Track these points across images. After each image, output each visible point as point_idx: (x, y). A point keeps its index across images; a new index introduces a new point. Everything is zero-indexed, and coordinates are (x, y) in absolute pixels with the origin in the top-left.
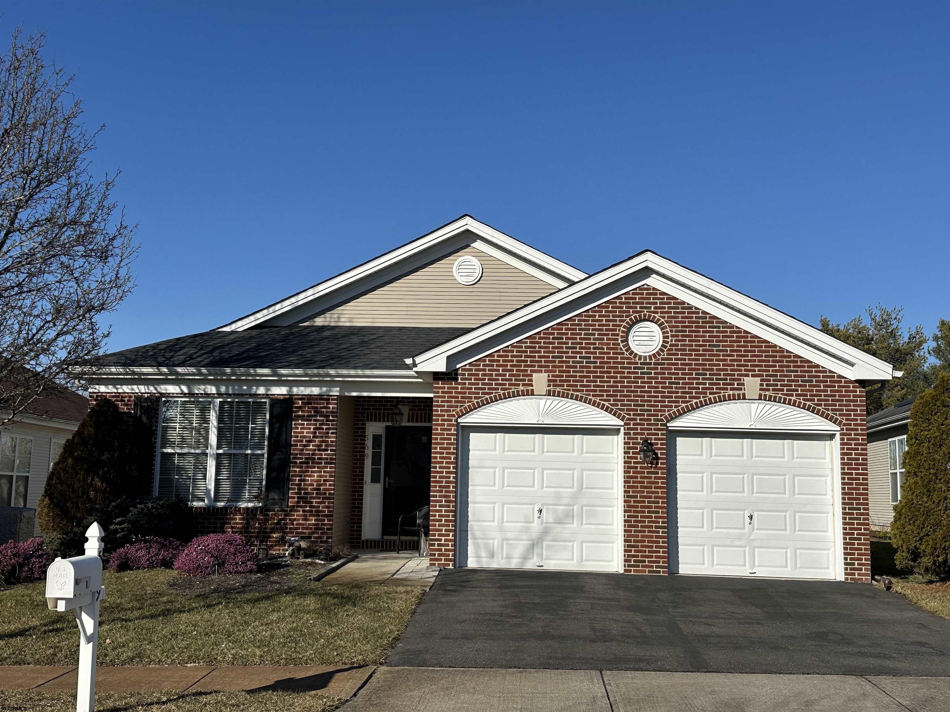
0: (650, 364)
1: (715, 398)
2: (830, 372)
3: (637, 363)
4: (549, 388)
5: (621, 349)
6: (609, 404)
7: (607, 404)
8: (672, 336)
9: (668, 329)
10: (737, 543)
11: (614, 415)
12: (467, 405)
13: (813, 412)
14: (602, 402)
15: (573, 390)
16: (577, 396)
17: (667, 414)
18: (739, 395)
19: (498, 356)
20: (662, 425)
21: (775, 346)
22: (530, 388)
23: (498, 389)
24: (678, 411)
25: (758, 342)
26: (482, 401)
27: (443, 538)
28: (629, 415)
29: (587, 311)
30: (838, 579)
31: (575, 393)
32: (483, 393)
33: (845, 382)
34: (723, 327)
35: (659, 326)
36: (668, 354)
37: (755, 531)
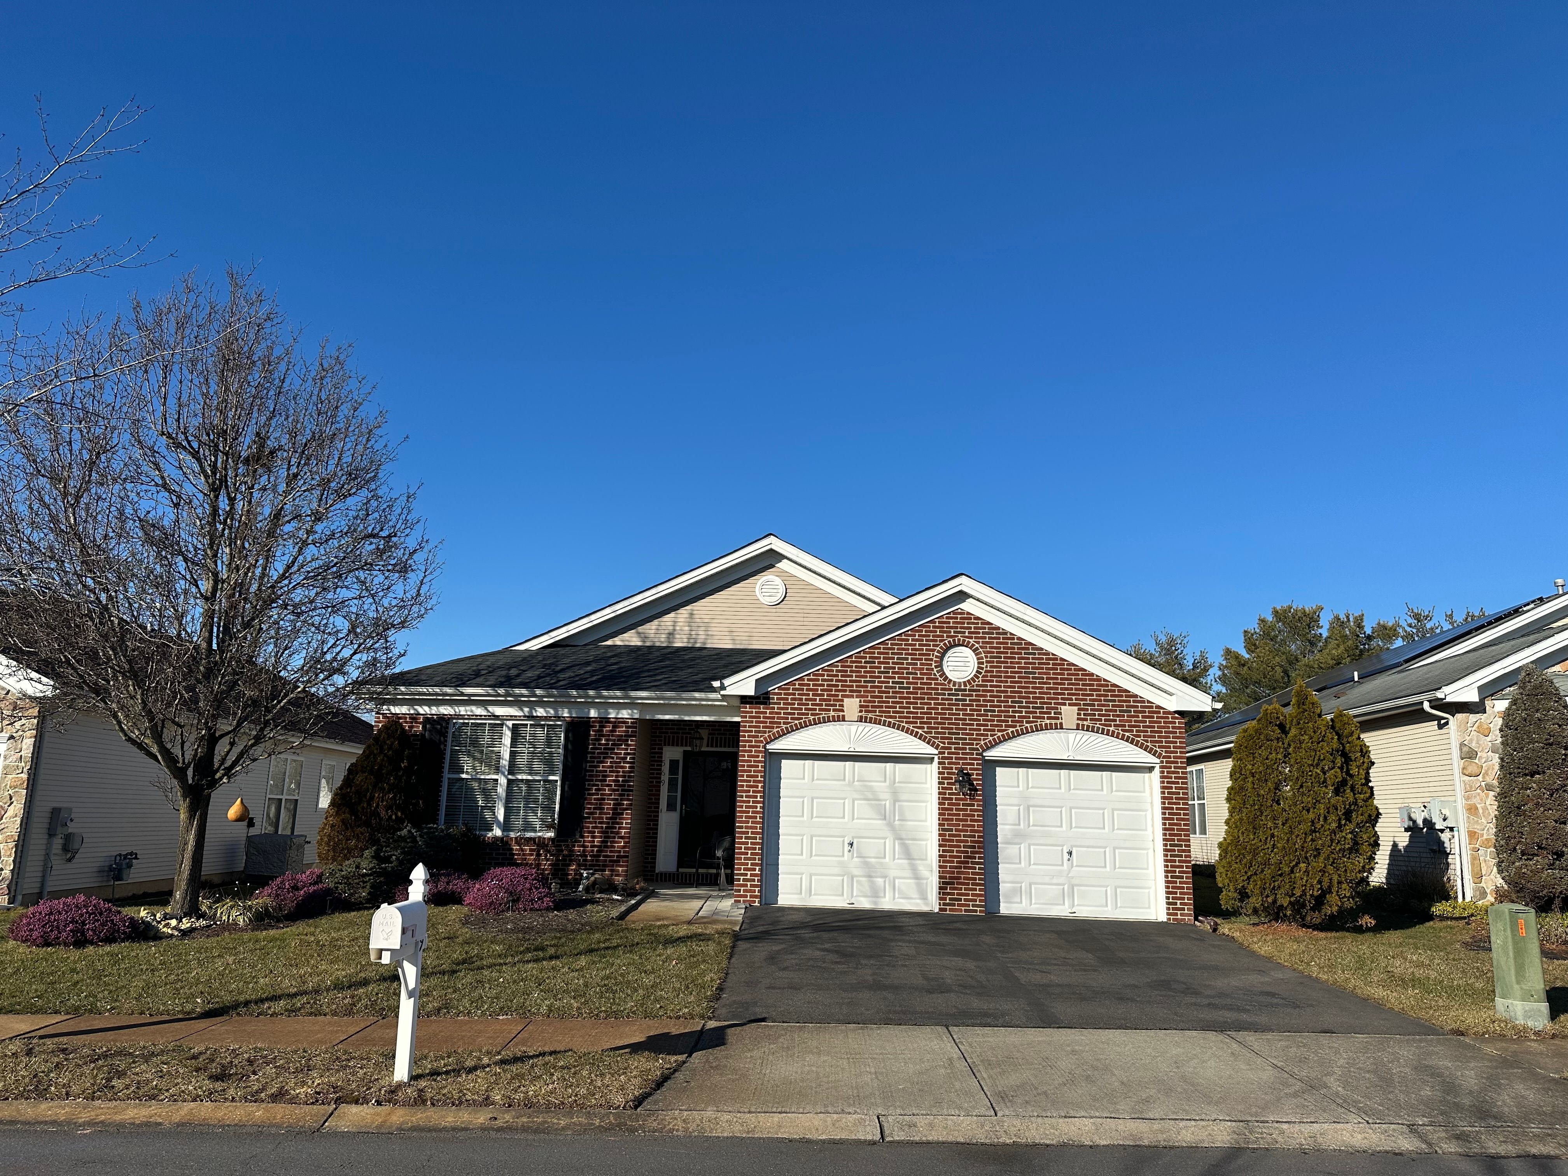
0: (965, 690)
1: (1031, 727)
2: (1149, 702)
3: (951, 690)
4: (860, 714)
5: (935, 675)
6: (923, 731)
7: (920, 731)
8: (987, 662)
9: (983, 655)
10: (1055, 881)
11: (928, 743)
12: (775, 730)
13: (1132, 743)
14: (916, 730)
15: (885, 717)
16: (890, 722)
17: (982, 743)
18: (1056, 724)
19: (808, 680)
20: (977, 754)
21: (1092, 674)
22: (841, 714)
23: (808, 714)
24: (994, 739)
25: (1075, 670)
26: (791, 726)
27: (749, 873)
28: (944, 743)
29: (900, 635)
30: (1160, 920)
31: (888, 720)
32: (792, 719)
33: (1164, 713)
34: (1039, 654)
35: (974, 651)
36: (983, 681)
37: (1074, 868)
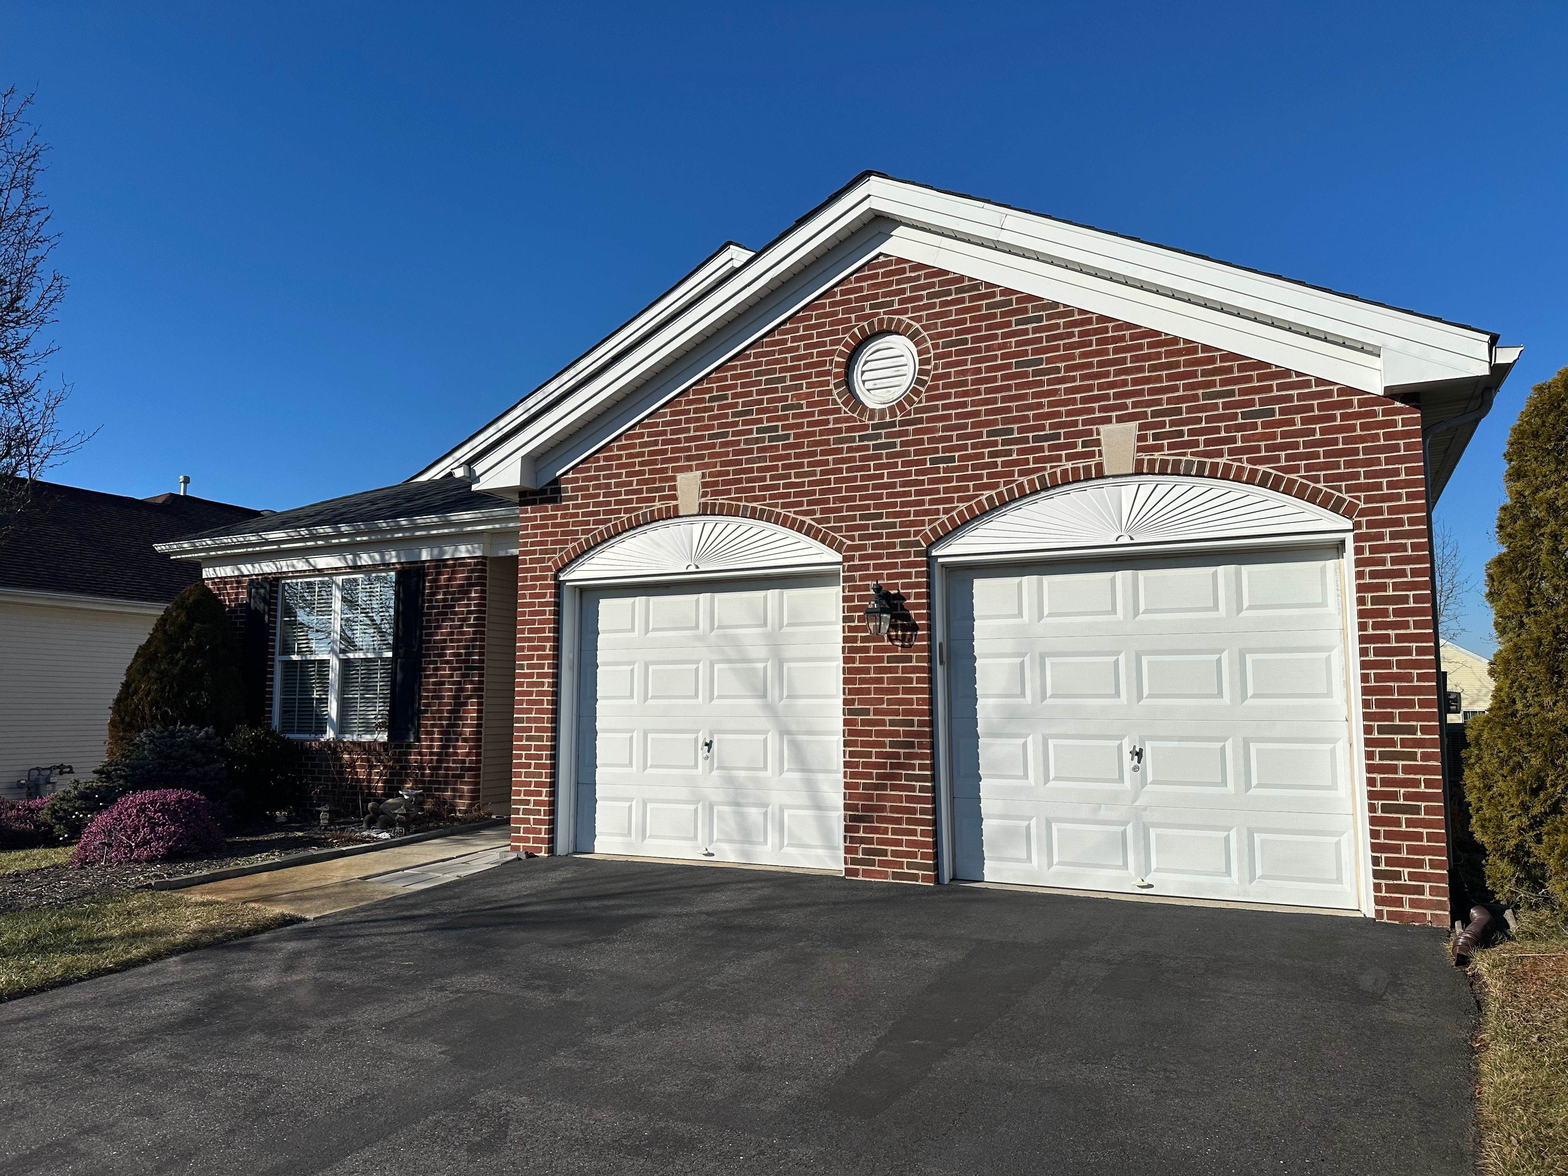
0: (892, 424)
1: (1031, 482)
2: (1320, 381)
3: (865, 427)
4: (703, 500)
5: (835, 402)
6: (813, 519)
7: (808, 520)
8: (937, 357)
9: (929, 344)
10: (1102, 815)
11: (823, 541)
12: (570, 546)
13: (1275, 488)
14: (800, 518)
15: (747, 499)
16: (754, 509)
17: (927, 528)
18: (1087, 469)
19: (618, 448)
20: (917, 554)
22: (672, 503)
23: (620, 512)
24: (951, 519)
25: (1133, 337)
26: (595, 537)
28: (852, 538)
29: (769, 333)
31: (751, 505)
32: (595, 523)
33: (1361, 404)
34: (1050, 317)
35: (911, 338)
36: (929, 399)
37: (1149, 786)
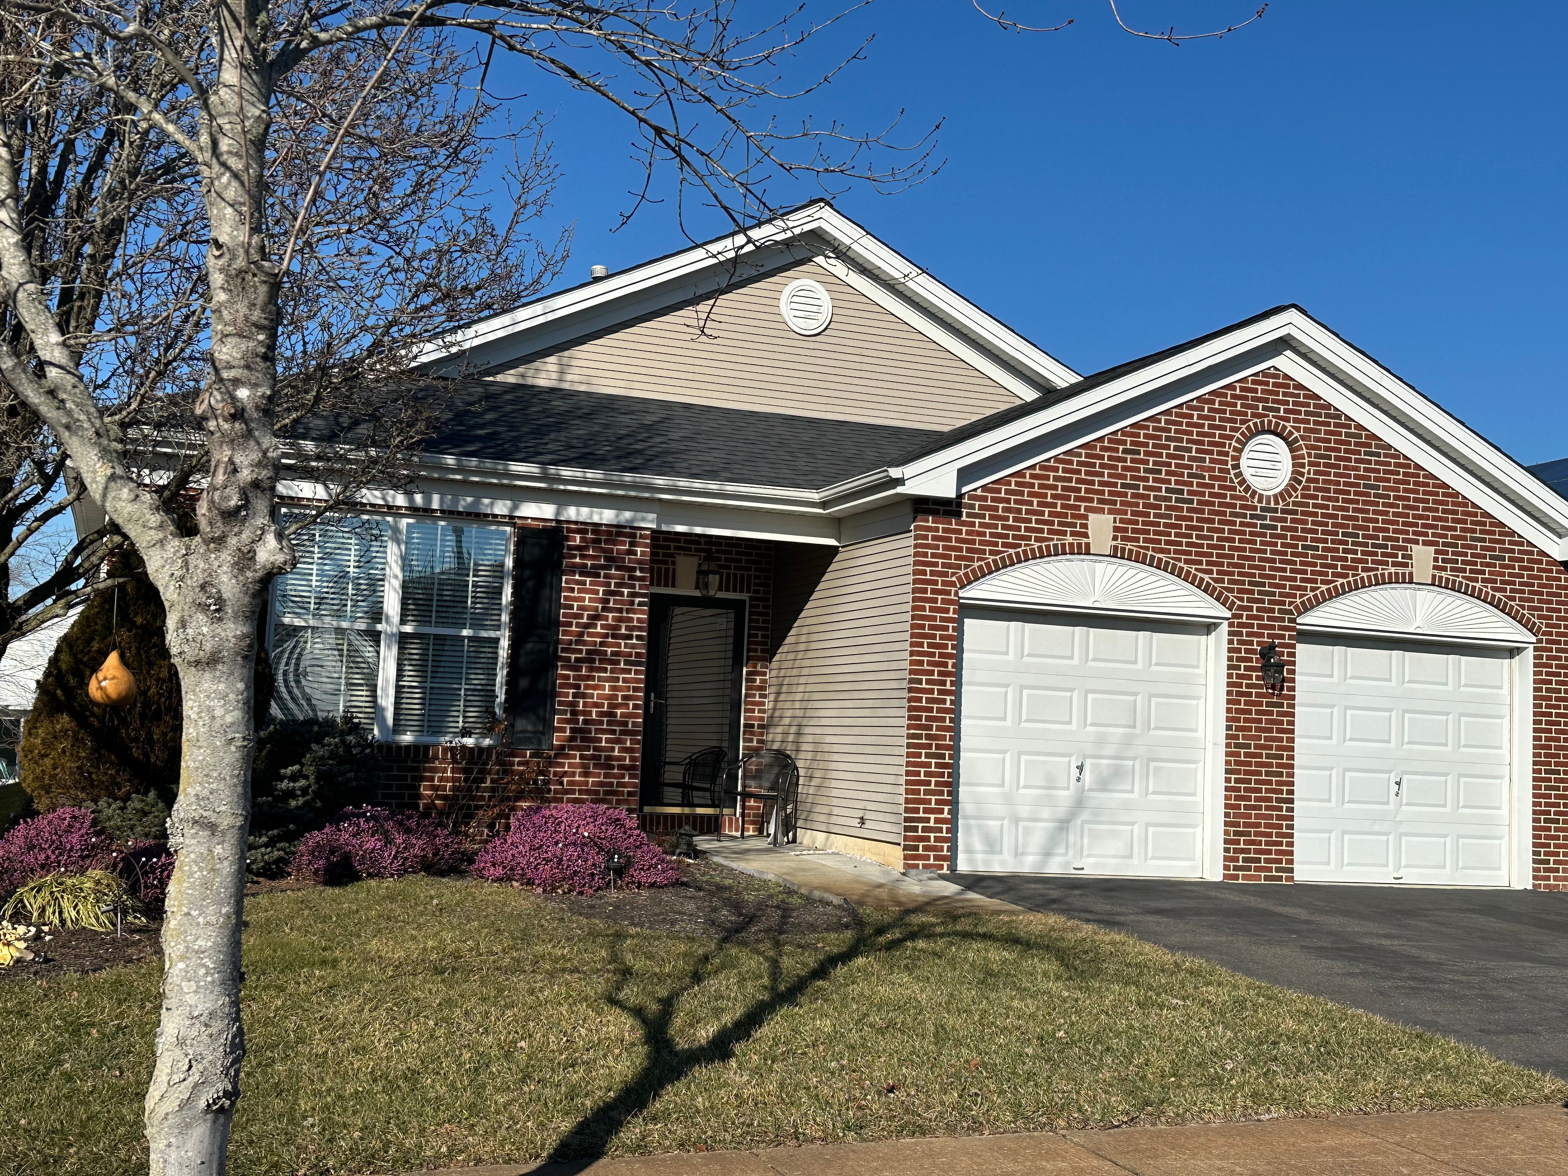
0: (1275, 510)
1: (1369, 577)
2: (1530, 544)
3: (1255, 508)
4: (1114, 543)
5: (1232, 481)
6: (1211, 578)
7: (1206, 578)
8: (1311, 464)
9: (1305, 451)
10: (1376, 828)
11: (1218, 599)
12: (976, 564)
13: (1503, 609)
14: (1200, 575)
15: (1154, 550)
16: (1160, 560)
17: (1298, 601)
18: (1403, 575)
19: (1032, 476)
20: (1290, 620)
21: (1457, 494)
22: (1084, 540)
23: (1029, 538)
24: (1316, 596)
25: (1434, 486)
26: (1002, 559)
27: (932, 817)
28: (1242, 600)
29: (1180, 406)
30: (1517, 886)
31: (1157, 555)
32: (1004, 545)
33: (1548, 563)
34: (1385, 455)
35: (1290, 443)
36: (1302, 496)
37: (1404, 808)
